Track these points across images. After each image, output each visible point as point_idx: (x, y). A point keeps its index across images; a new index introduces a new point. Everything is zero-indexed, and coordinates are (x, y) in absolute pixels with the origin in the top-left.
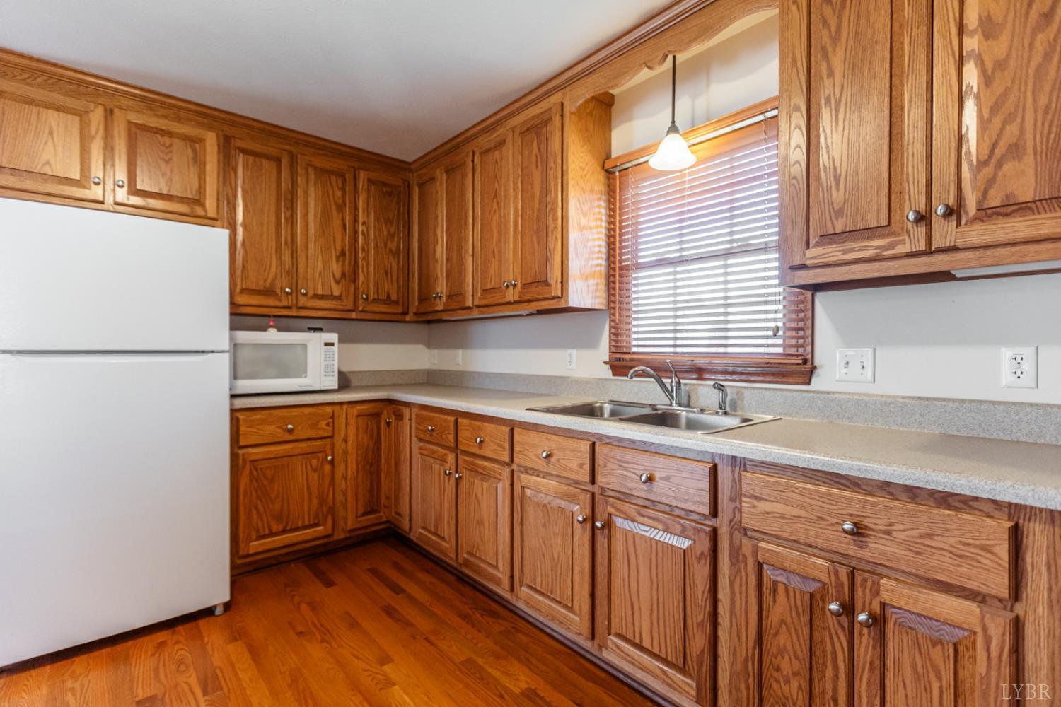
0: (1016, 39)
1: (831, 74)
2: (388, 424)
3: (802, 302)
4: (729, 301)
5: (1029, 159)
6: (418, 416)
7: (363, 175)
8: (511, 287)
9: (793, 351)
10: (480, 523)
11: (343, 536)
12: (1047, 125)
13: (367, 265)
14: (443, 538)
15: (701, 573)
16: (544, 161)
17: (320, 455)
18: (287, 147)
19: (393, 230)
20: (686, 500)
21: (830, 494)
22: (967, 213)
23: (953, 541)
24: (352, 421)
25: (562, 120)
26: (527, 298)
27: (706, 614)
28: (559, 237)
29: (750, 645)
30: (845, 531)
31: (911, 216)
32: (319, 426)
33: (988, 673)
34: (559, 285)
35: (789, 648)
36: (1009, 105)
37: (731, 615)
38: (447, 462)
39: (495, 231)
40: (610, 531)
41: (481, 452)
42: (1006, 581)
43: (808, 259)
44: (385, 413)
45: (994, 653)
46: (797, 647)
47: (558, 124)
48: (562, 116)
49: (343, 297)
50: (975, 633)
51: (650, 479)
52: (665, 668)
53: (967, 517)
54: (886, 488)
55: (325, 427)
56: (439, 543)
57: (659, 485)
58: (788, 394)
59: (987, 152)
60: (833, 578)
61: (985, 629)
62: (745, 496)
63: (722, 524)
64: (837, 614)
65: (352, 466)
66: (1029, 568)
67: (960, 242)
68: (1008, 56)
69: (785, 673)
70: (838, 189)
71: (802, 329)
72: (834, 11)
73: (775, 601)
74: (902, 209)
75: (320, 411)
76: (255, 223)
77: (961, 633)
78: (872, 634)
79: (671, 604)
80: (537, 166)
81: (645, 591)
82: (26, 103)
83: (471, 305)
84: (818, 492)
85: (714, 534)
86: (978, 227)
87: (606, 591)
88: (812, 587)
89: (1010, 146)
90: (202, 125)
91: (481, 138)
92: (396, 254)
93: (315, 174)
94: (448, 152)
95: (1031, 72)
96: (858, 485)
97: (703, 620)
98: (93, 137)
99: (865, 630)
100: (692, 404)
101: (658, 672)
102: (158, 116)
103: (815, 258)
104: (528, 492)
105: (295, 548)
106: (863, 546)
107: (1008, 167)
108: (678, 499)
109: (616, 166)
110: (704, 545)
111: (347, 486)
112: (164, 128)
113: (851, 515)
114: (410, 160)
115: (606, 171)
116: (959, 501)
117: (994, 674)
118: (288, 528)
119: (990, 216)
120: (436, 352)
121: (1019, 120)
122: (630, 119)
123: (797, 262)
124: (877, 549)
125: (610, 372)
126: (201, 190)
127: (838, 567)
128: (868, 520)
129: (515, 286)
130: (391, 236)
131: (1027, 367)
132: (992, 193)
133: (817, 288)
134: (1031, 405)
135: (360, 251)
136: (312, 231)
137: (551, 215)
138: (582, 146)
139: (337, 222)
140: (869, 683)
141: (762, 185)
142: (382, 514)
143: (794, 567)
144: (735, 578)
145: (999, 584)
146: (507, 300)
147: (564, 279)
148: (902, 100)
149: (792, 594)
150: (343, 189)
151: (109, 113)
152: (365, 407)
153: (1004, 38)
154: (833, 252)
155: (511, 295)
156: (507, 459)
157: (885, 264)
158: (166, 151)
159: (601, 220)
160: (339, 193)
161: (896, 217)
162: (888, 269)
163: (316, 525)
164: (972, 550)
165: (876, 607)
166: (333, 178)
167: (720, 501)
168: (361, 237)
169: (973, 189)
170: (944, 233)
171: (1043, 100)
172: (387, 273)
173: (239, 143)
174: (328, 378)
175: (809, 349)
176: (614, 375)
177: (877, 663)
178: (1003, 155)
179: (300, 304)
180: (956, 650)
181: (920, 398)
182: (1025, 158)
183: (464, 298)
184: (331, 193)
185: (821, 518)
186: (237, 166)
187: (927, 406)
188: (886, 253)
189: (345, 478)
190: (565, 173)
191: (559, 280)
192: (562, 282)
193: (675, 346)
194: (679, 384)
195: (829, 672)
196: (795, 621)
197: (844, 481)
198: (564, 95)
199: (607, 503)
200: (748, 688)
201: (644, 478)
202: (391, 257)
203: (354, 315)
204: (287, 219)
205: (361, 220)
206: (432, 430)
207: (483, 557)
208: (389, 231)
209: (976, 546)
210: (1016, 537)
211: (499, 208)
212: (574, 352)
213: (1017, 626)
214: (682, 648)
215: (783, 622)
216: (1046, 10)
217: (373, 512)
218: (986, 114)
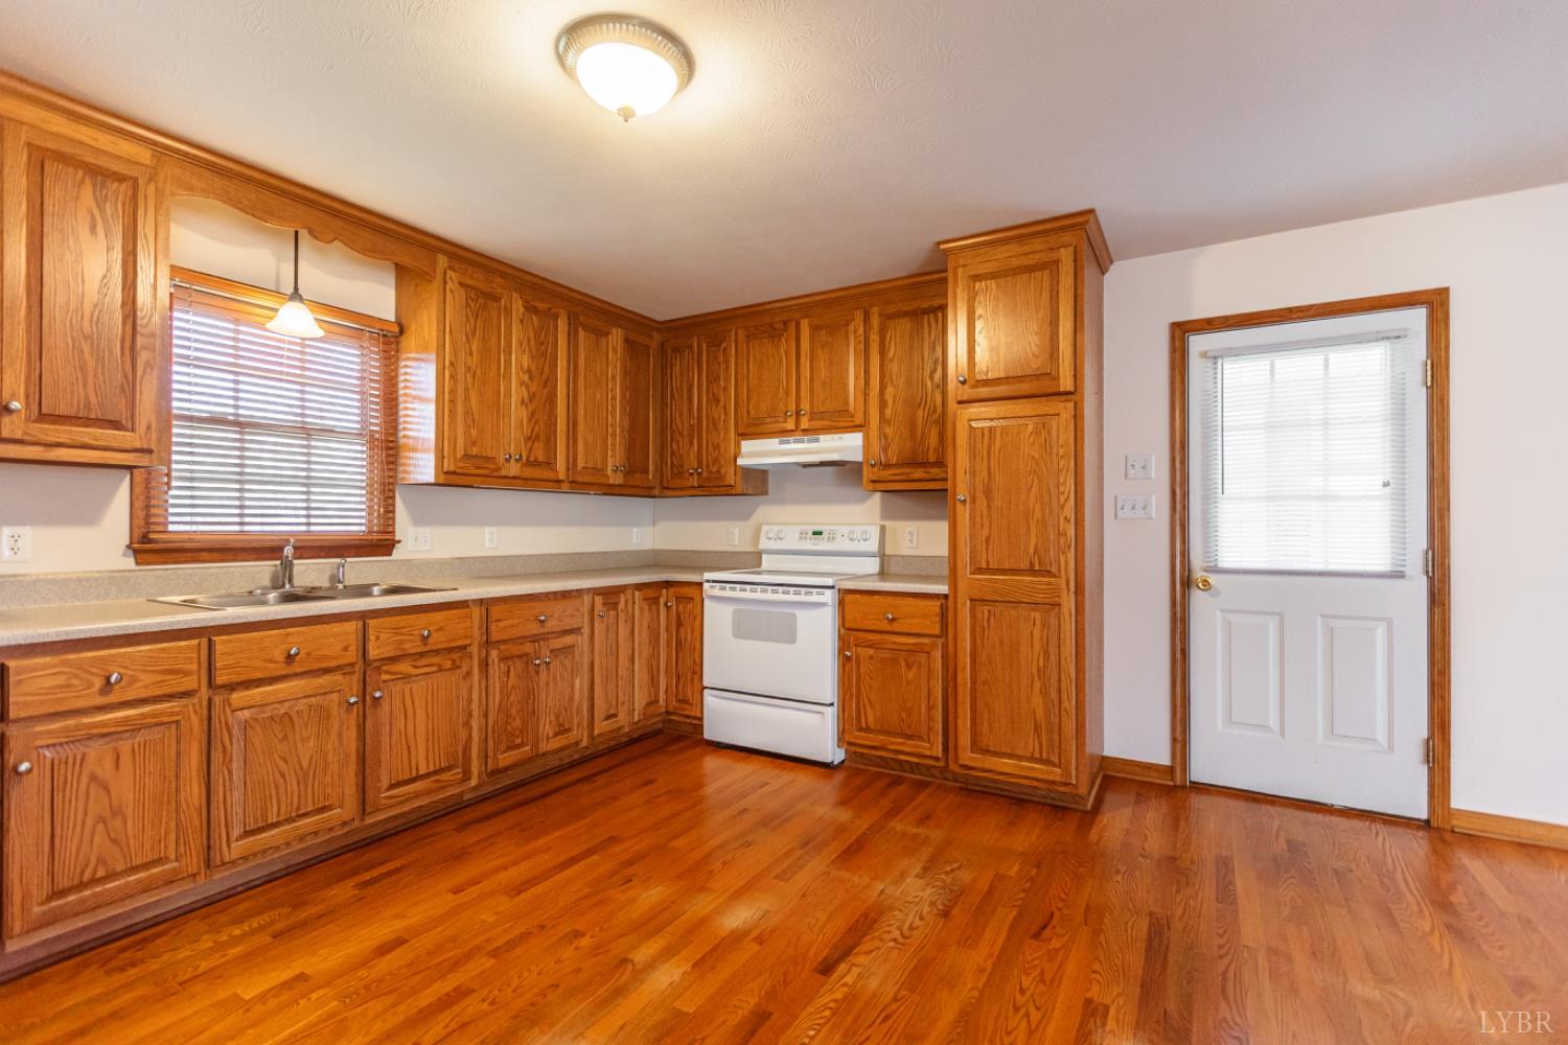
4: (312, 481)
20: (456, 640)
26: (52, 439)
52: (437, 778)
79: (444, 724)
81: (421, 728)
101: (433, 785)
107: (534, 445)
108: (449, 641)
121: (538, 424)
125: (132, 560)
193: (241, 524)
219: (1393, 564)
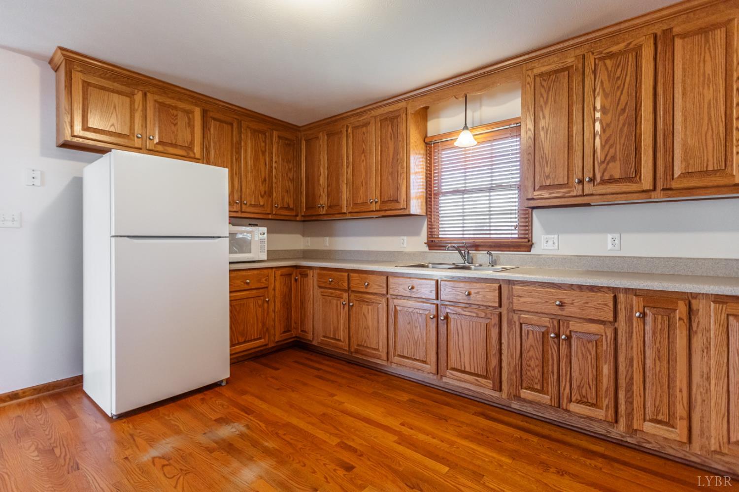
0: (613, 116)
1: (544, 117)
2: (296, 280)
3: (527, 214)
4: (492, 213)
5: (618, 162)
6: (319, 274)
7: (275, 133)
8: (374, 203)
9: (523, 236)
10: (367, 328)
11: (273, 345)
12: (624, 150)
13: (277, 187)
14: (339, 340)
15: (494, 332)
16: (395, 136)
17: (262, 298)
18: (235, 117)
19: (291, 166)
20: (488, 302)
21: (550, 291)
22: (597, 181)
23: (595, 303)
24: (278, 278)
25: (406, 117)
26: (384, 209)
27: (497, 350)
28: (405, 177)
29: (517, 358)
30: (557, 305)
31: (576, 181)
32: (262, 281)
33: (607, 349)
34: (405, 203)
35: (534, 356)
36: (611, 142)
37: (508, 349)
38: (342, 298)
39: (363, 171)
40: (447, 321)
41: (368, 290)
42: (612, 315)
43: (535, 196)
44: (294, 274)
45: (609, 342)
46: (537, 355)
47: (404, 119)
48: (406, 114)
49: (265, 206)
50: (602, 336)
51: (469, 294)
52: (477, 378)
53: (599, 294)
54: (571, 286)
55: (264, 281)
56: (336, 343)
57: (473, 296)
58: (521, 256)
59: (604, 158)
60: (552, 325)
61: (606, 333)
62: (515, 296)
63: (504, 310)
64: (553, 338)
65: (278, 304)
66: (619, 310)
67: (594, 192)
68: (611, 122)
69: (532, 366)
70: (547, 167)
71: (527, 226)
72: (545, 91)
73: (528, 338)
74: (573, 177)
75: (262, 273)
76: (220, 162)
77: (597, 337)
78: (567, 343)
79: (480, 349)
80: (391, 139)
81: (467, 345)
82: (102, 89)
83: (346, 211)
84: (545, 291)
85: (500, 315)
86: (601, 187)
87: (445, 349)
88: (543, 330)
89: (612, 157)
90: (192, 103)
91: (352, 118)
92: (292, 180)
93: (251, 133)
94: (328, 124)
95: (619, 130)
96: (560, 287)
97: (496, 353)
98: (137, 110)
99: (564, 341)
100: (474, 262)
101: (474, 381)
102: (169, 97)
103: (537, 195)
104: (398, 308)
105: (250, 352)
106: (563, 310)
107: (611, 165)
108: (483, 301)
109: (432, 141)
110: (495, 320)
111: (275, 316)
112: (173, 105)
113: (558, 299)
114: (300, 125)
115: (426, 143)
116: (597, 289)
117: (608, 349)
118: (247, 340)
119: (605, 183)
120: (309, 239)
121: (615, 147)
122: (438, 117)
123: (530, 197)
124: (569, 310)
125: (428, 248)
126: (192, 142)
127: (554, 320)
128: (565, 300)
129: (376, 202)
130: (290, 170)
131: (617, 242)
132: (605, 174)
133: (534, 208)
134: (619, 257)
135: (274, 178)
136: (249, 167)
137: (400, 166)
138: (416, 130)
139: (262, 161)
140: (566, 362)
141: (509, 159)
142: (293, 332)
143: (536, 323)
144: (510, 332)
145: (610, 317)
146: (371, 209)
147: (408, 199)
148: (573, 133)
149: (535, 334)
150: (265, 142)
151: (145, 95)
152: (284, 270)
153: (609, 115)
154: (545, 194)
155: (373, 207)
156: (384, 292)
157: (566, 199)
158: (175, 118)
159: (423, 168)
160: (263, 144)
161: (570, 181)
162: (567, 201)
163: (260, 338)
164: (601, 306)
165: (568, 333)
166: (260, 135)
167: (503, 300)
168: (274, 170)
169: (599, 171)
170: (589, 188)
171: (622, 141)
172: (287, 191)
173: (211, 114)
174: (262, 253)
175: (530, 235)
176: (429, 250)
177: (569, 354)
178: (609, 160)
179: (243, 210)
180: (596, 343)
181: (577, 256)
182: (616, 162)
183: (341, 208)
184: (259, 144)
185: (547, 302)
186: (211, 127)
187: (581, 259)
188: (567, 195)
189: (274, 312)
190: (408, 144)
191: (405, 200)
192: (406, 201)
193: (463, 234)
194: (468, 253)
195: (550, 363)
196: (537, 344)
197: (555, 286)
198: (407, 104)
199: (446, 308)
200: (516, 377)
201: (466, 293)
202: (290, 182)
203: (270, 217)
204: (236, 159)
205: (274, 161)
206: (332, 281)
207: (369, 346)
208: (289, 167)
209: (603, 304)
210: (615, 299)
211: (366, 160)
212: (405, 238)
213: (616, 330)
214: (485, 367)
215: (531, 346)
216: (623, 107)
217: (288, 331)
218: (603, 143)
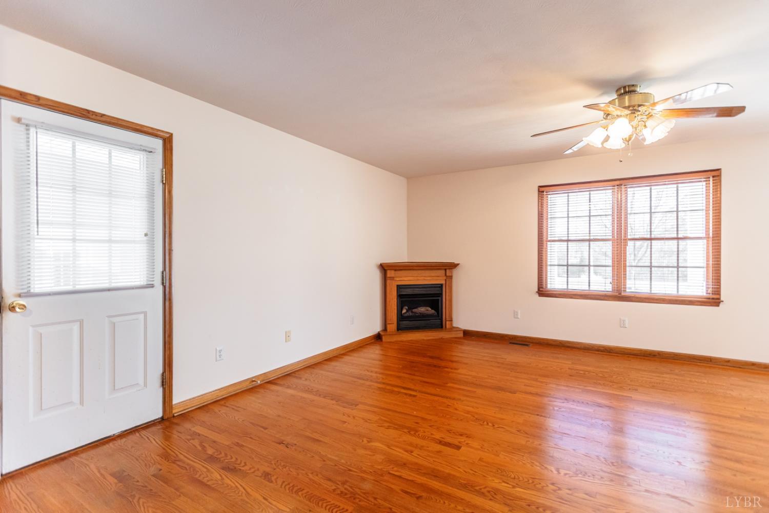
219: (148, 280)
